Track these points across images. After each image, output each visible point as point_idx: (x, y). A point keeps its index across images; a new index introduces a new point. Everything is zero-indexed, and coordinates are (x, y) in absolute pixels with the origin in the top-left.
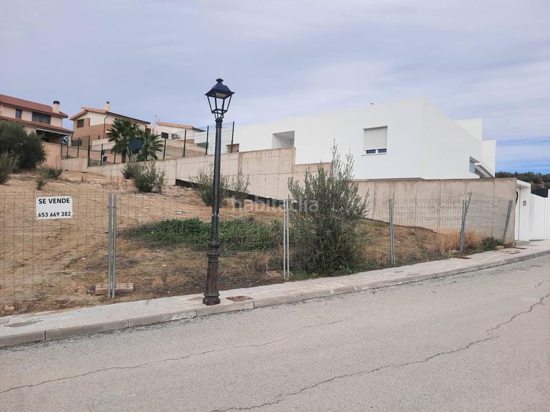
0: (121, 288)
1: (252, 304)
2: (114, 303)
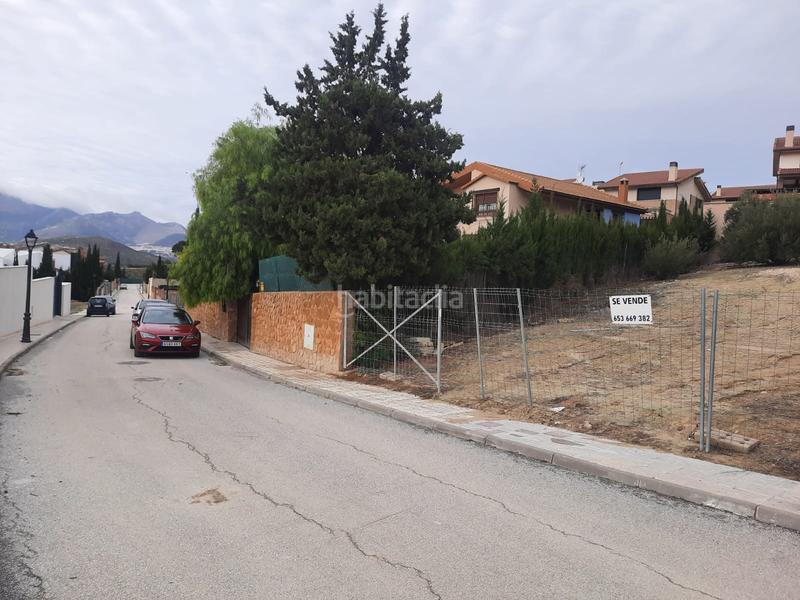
0: (734, 443)
2: (697, 457)
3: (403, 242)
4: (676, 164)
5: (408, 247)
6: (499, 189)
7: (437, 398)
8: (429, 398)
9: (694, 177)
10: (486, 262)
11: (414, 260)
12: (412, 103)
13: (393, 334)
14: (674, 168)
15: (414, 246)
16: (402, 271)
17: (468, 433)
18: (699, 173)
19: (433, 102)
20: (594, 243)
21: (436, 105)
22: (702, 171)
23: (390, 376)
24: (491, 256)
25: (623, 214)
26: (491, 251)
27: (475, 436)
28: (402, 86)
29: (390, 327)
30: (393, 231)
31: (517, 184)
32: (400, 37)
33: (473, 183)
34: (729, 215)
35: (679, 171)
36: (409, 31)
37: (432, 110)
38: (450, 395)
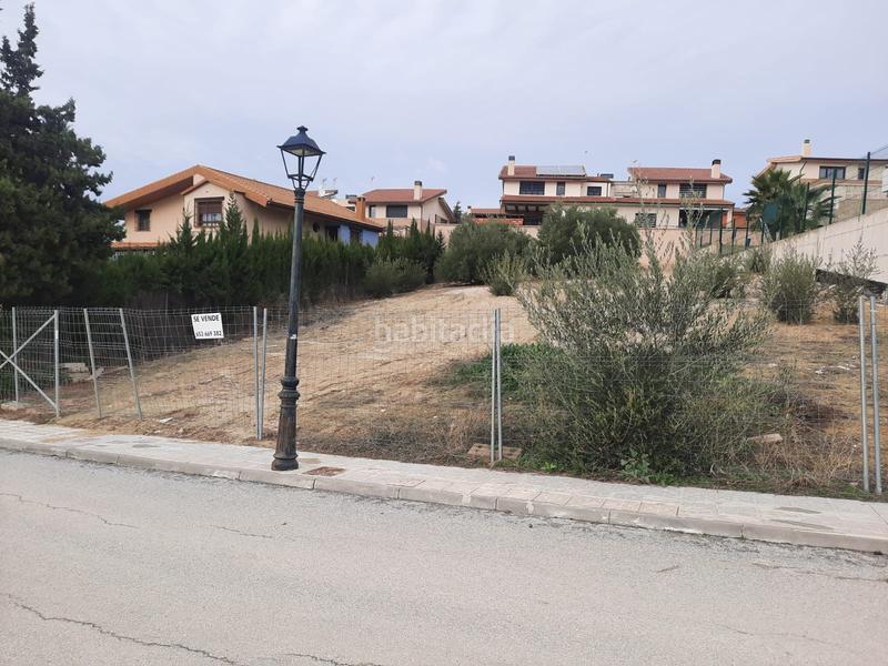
1: (311, 483)
3: (31, 258)
4: (421, 184)
5: (36, 264)
6: (223, 198)
7: (54, 422)
8: (45, 423)
9: (438, 197)
10: (165, 279)
11: (47, 278)
12: (36, 107)
13: (13, 359)
14: (418, 187)
15: (44, 264)
16: (31, 290)
17: (53, 449)
18: (441, 194)
19: (64, 108)
20: (307, 261)
21: (69, 111)
22: (445, 192)
23: (13, 405)
24: (172, 274)
25: (361, 231)
26: (172, 269)
27: (59, 451)
28: (32, 84)
29: (9, 352)
30: (14, 246)
31: (243, 194)
32: (24, 29)
33: (194, 189)
34: (454, 235)
35: (424, 190)
36: (36, 23)
37: (64, 116)
38: (69, 419)
